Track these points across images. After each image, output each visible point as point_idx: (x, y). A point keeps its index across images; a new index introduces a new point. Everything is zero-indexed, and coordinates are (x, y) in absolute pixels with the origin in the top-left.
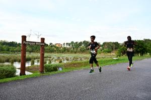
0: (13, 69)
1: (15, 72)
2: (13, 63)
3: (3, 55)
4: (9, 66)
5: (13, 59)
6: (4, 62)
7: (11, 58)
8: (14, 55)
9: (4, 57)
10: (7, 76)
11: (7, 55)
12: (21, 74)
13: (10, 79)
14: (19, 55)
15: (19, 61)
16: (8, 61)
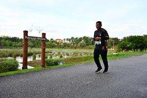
0: (16, 63)
1: (18, 66)
2: (15, 57)
3: (6, 50)
4: (11, 60)
5: (15, 53)
6: (7, 57)
7: (13, 53)
8: (16, 50)
9: (7, 51)
10: (10, 70)
11: (9, 50)
12: (23, 68)
13: (13, 73)
14: (21, 50)
15: (22, 56)
16: (10, 56)
